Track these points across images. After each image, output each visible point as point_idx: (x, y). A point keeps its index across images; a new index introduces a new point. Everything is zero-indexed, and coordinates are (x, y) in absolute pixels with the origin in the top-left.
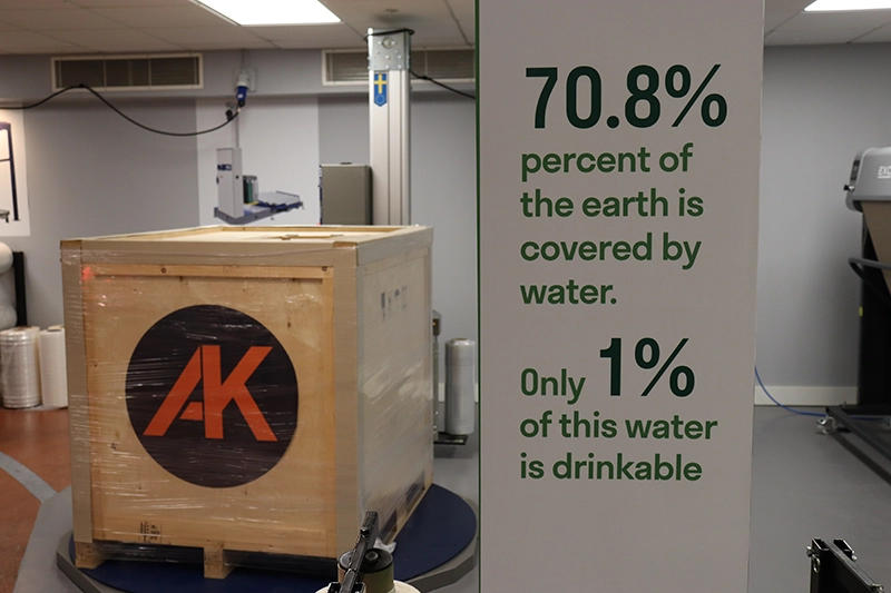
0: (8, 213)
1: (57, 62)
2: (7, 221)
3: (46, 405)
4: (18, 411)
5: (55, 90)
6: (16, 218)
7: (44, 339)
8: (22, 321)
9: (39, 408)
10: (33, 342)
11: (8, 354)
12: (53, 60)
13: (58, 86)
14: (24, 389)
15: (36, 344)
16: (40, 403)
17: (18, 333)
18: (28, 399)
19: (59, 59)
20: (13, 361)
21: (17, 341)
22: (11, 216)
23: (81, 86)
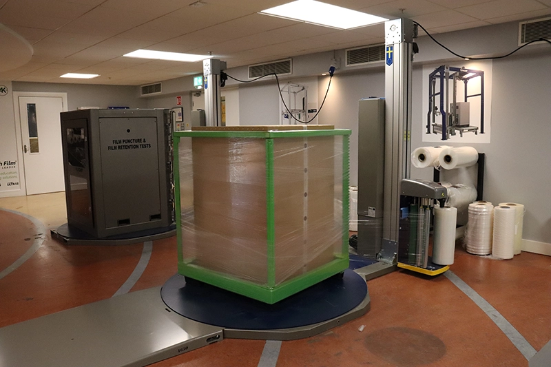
0: (478, 128)
1: (523, 25)
2: (476, 134)
3: (494, 256)
4: (476, 256)
5: (520, 44)
6: (482, 132)
7: (498, 212)
8: (480, 198)
9: (489, 257)
10: (490, 213)
11: (473, 219)
12: (521, 24)
13: (522, 42)
14: (480, 243)
15: (492, 215)
16: (490, 253)
17: (480, 206)
18: (483, 249)
19: (524, 23)
20: (476, 224)
21: (480, 212)
22: (479, 131)
23: (541, 40)
